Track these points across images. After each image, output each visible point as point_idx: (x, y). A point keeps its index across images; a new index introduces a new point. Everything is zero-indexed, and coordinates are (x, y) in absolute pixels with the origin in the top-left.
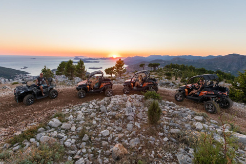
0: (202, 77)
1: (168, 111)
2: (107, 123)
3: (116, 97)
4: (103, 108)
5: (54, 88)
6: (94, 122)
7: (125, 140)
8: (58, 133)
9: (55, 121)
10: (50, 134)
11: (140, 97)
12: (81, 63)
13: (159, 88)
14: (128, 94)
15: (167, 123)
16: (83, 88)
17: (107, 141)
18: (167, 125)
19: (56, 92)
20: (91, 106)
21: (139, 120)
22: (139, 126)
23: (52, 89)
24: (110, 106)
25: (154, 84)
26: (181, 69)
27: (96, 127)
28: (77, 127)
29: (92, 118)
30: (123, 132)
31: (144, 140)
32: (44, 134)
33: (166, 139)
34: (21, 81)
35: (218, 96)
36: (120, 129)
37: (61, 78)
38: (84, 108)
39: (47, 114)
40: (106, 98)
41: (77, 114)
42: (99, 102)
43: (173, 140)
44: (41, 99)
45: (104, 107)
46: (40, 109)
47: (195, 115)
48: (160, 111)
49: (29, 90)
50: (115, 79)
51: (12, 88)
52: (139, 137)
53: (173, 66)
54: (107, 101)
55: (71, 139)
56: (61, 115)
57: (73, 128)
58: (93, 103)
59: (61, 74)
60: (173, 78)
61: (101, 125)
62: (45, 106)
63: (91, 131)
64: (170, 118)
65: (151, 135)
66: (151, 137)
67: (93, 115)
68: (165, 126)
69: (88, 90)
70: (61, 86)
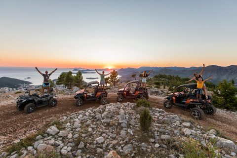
0: (187, 86)
1: (158, 118)
2: (102, 130)
3: (111, 105)
4: (98, 116)
5: (54, 97)
6: (90, 129)
7: (119, 147)
8: (55, 140)
9: (53, 129)
10: (47, 142)
11: (132, 105)
12: (80, 74)
13: (150, 96)
14: (121, 102)
15: (158, 129)
16: (81, 96)
17: (101, 148)
18: (158, 131)
19: (55, 101)
20: (87, 114)
21: (131, 126)
22: (132, 133)
23: (52, 97)
24: (105, 113)
25: (144, 93)
26: (168, 79)
27: (92, 134)
28: (73, 134)
29: (88, 126)
30: (117, 139)
31: (137, 146)
32: (42, 141)
33: (157, 145)
34: (23, 90)
35: (203, 104)
36: (114, 135)
37: (61, 88)
38: (81, 116)
39: (46, 122)
40: (101, 106)
41: (74, 121)
42: (94, 110)
43: (164, 146)
44: (41, 107)
45: (100, 115)
46: (40, 117)
47: (183, 121)
48: (150, 118)
49: (30, 99)
50: (109, 89)
51: (15, 96)
52: (132, 143)
53: (161, 76)
54: (102, 109)
55: (68, 147)
56: (59, 122)
57: (70, 136)
58: (89, 111)
59: (61, 84)
60: (162, 87)
61: (96, 132)
62: (45, 114)
63: (86, 138)
64: (160, 125)
65: (143, 142)
66: (143, 143)
67: (89, 122)
68: (156, 132)
69: (85, 98)
70: (61, 95)
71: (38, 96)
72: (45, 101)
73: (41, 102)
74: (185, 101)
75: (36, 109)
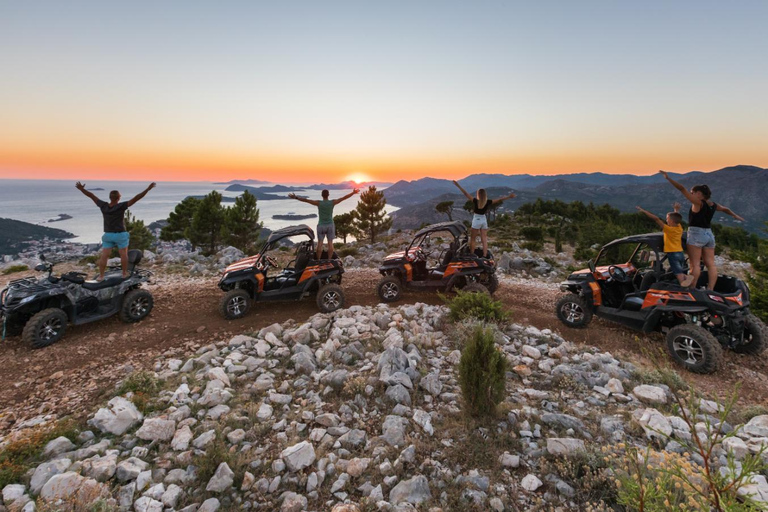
0: (643, 242)
1: (534, 366)
2: (310, 415)
3: (353, 314)
4: (303, 355)
5: (145, 286)
6: (264, 411)
7: (374, 485)
8: (121, 458)
9: (119, 411)
10: (86, 464)
11: (434, 312)
12: (248, 201)
13: (502, 279)
14: (393, 302)
15: (534, 411)
16: (244, 282)
17: (302, 489)
18: (534, 420)
19: (146, 298)
20: (261, 347)
21: (428, 398)
22: (428, 427)
23: (136, 287)
24: (329, 345)
25: (481, 266)
26: (573, 216)
27: (268, 432)
28: (196, 431)
29: (257, 396)
30: (368, 453)
31: (449, 485)
32: (66, 462)
33: (531, 482)
35: (712, 309)
36: (358, 436)
38: (236, 356)
39: (98, 382)
40: (318, 319)
41: (206, 379)
42: (290, 333)
43: (561, 484)
44: (89, 325)
45: (307, 352)
46: (79, 362)
47: (637, 378)
48: (501, 365)
49: (51, 292)
50: (353, 253)
52: (427, 471)
53: (546, 208)
54: (320, 329)
55: (167, 485)
56: (147, 383)
57: (183, 438)
58: (269, 337)
59: (180, 237)
60: (549, 247)
61: (289, 421)
62: (100, 350)
63: (247, 446)
64: (544, 393)
65: (471, 466)
66: (474, 473)
67: (264, 380)
68: (526, 424)
69: (260, 289)
70: (172, 277)
71: (82, 282)
72: (108, 301)
73: (90, 305)
74: (639, 300)
75: (69, 331)
